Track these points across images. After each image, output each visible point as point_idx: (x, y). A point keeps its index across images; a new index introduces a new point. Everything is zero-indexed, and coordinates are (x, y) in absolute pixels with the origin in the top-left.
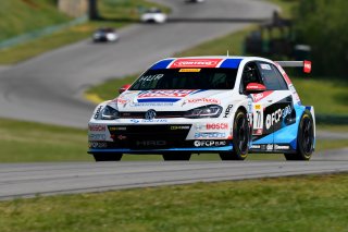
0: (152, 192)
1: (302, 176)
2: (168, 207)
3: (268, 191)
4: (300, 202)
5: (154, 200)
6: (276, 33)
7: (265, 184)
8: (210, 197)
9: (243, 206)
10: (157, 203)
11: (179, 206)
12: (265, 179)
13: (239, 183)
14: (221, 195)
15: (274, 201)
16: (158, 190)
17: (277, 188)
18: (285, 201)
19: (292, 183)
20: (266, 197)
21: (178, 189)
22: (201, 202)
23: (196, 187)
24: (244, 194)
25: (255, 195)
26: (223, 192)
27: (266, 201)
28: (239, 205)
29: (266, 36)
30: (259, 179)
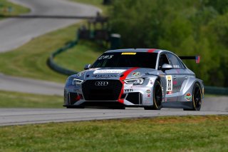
0: (21, 129)
1: (118, 119)
2: (31, 138)
3: (96, 129)
4: (117, 136)
5: (22, 134)
6: (99, 26)
7: (94, 124)
8: (59, 132)
9: (80, 138)
10: (24, 136)
11: (38, 137)
12: (94, 121)
13: (77, 123)
14: (66, 131)
15: (100, 136)
16: (25, 127)
17: (102, 127)
18: (108, 135)
19: (112, 124)
20: (95, 133)
21: (38, 127)
22: (52, 136)
23: (49, 126)
24: (80, 131)
25: (88, 131)
26: (67, 129)
27: (95, 135)
28: (78, 137)
29: (92, 28)
30: (90, 121)
